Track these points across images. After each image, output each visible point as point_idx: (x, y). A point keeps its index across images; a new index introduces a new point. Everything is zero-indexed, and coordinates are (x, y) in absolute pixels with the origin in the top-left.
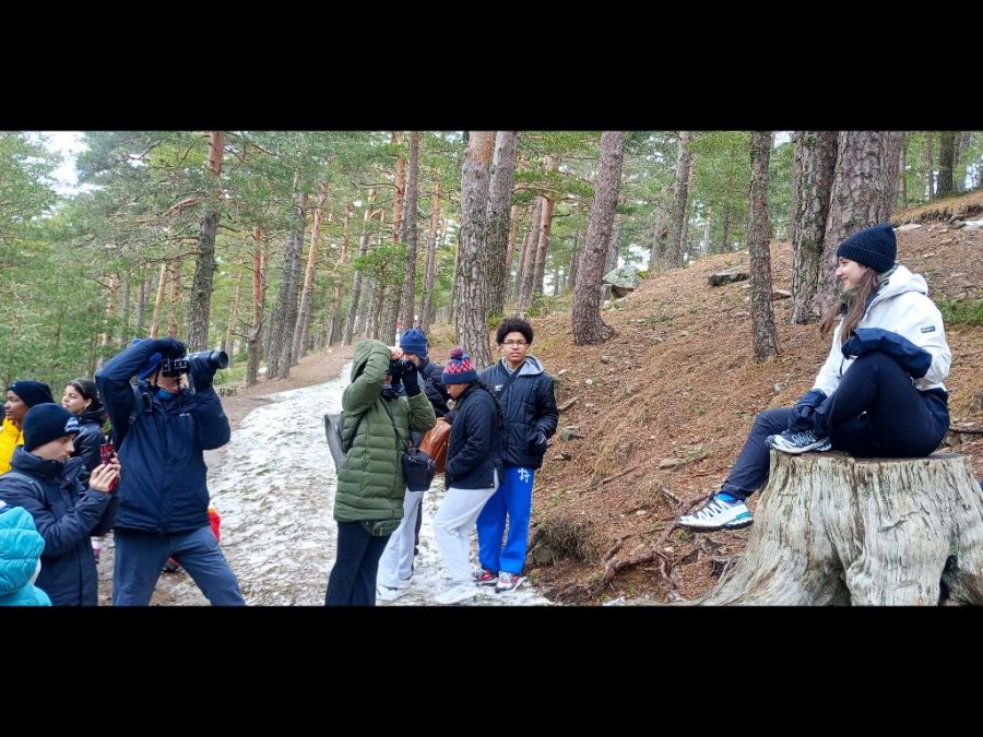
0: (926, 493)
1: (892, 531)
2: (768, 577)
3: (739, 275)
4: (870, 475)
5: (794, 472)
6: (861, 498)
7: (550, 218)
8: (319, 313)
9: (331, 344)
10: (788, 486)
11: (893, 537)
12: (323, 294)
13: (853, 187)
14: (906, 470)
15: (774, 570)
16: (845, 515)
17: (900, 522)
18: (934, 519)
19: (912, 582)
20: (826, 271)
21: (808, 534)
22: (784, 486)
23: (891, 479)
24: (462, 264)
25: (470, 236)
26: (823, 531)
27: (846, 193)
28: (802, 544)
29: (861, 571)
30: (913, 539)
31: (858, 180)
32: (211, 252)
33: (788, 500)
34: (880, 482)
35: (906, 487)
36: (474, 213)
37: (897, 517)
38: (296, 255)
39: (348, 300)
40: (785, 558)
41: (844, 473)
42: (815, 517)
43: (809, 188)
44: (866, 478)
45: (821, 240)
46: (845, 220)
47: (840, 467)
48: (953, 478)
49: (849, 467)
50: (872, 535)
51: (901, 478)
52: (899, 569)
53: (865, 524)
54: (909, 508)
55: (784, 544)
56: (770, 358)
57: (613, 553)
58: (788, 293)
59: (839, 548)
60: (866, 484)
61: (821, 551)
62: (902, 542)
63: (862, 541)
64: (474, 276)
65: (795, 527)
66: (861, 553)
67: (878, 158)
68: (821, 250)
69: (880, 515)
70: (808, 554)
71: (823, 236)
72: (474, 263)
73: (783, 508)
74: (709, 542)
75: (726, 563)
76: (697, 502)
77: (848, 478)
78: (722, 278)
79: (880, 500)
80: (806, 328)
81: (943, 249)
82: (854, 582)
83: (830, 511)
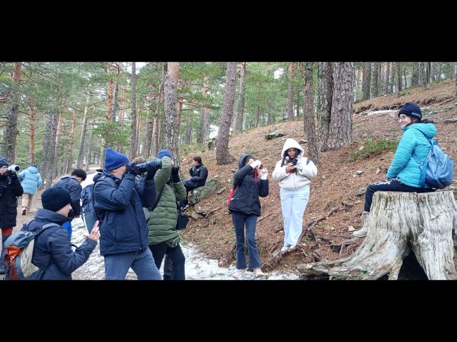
0: (444, 205)
1: (435, 220)
2: (384, 244)
3: (279, 135)
4: (424, 198)
5: (391, 201)
6: (421, 208)
8: (61, 157)
10: (388, 206)
11: (436, 222)
13: (342, 94)
14: (437, 196)
15: (386, 240)
16: (415, 216)
17: (438, 216)
18: (448, 214)
19: (444, 239)
20: (333, 130)
21: (400, 225)
22: (386, 206)
23: (433, 199)
25: (170, 115)
26: (406, 223)
27: (339, 97)
28: (398, 229)
29: (424, 237)
30: (444, 223)
31: (344, 92)
32: (15, 125)
33: (389, 212)
34: (429, 201)
35: (438, 202)
37: (437, 214)
38: (52, 127)
40: (391, 235)
41: (413, 198)
42: (403, 217)
44: (423, 200)
45: (329, 117)
46: (340, 108)
47: (412, 196)
48: (451, 199)
49: (415, 196)
50: (427, 222)
51: (436, 199)
52: (439, 235)
53: (424, 218)
54: (440, 210)
55: (389, 230)
57: (274, 250)
58: (306, 141)
59: (412, 229)
60: (422, 202)
61: (405, 231)
62: (440, 223)
63: (423, 225)
64: (172, 133)
65: (395, 222)
66: (423, 230)
67: (351, 83)
68: (329, 121)
69: (430, 214)
70: (400, 233)
71: (330, 115)
72: (172, 127)
73: (387, 215)
74: (323, 239)
75: (341, 245)
76: (310, 225)
77: (415, 200)
78: (272, 136)
79: (429, 208)
80: (326, 153)
81: (363, 123)
82: (421, 242)
83: (408, 213)
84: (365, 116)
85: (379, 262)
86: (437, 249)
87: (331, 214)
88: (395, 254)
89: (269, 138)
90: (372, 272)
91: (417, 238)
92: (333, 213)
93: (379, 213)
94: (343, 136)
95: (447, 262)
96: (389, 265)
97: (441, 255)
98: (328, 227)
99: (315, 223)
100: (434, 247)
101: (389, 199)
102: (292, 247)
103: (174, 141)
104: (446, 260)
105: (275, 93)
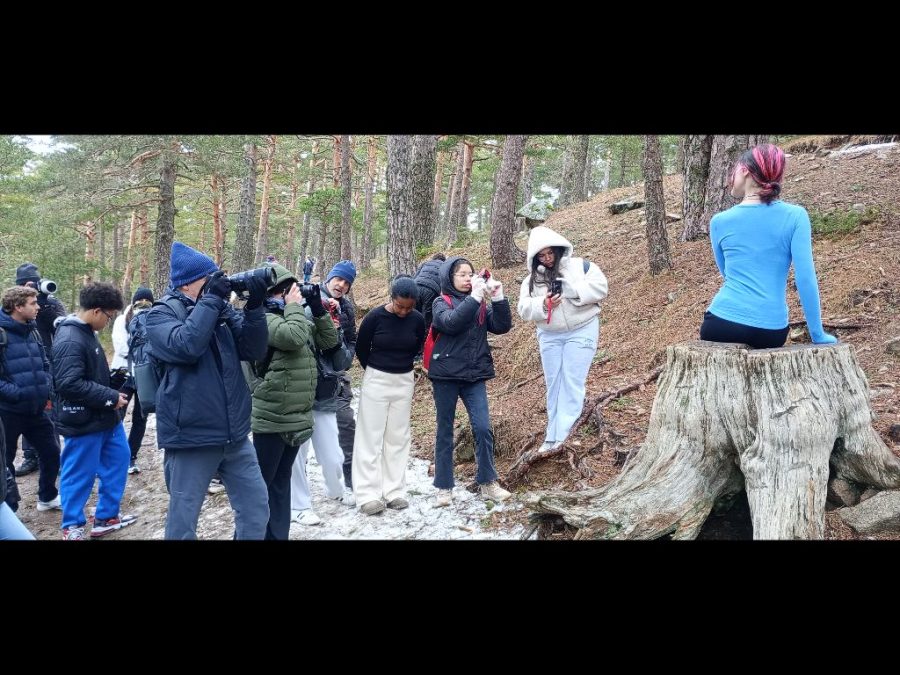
0: (815, 380)
1: (783, 417)
2: (667, 465)
3: (635, 204)
4: (762, 365)
5: (690, 366)
6: (753, 388)
7: (471, 162)
10: (685, 378)
11: (784, 422)
14: (796, 359)
15: (673, 458)
16: (739, 404)
17: (792, 408)
18: (823, 404)
19: (803, 463)
20: (712, 193)
21: (705, 424)
22: (681, 379)
23: (782, 368)
24: (391, 198)
25: (396, 173)
26: (718, 419)
28: (699, 433)
29: (754, 456)
30: (804, 424)
32: (171, 199)
33: (684, 392)
34: (772, 371)
35: (796, 375)
37: (790, 404)
40: (683, 447)
41: (737, 363)
42: (710, 406)
44: (759, 368)
45: (707, 165)
46: (728, 147)
47: (734, 358)
48: (840, 365)
49: (742, 358)
50: (765, 422)
51: (791, 366)
52: (791, 452)
53: (758, 411)
54: (800, 394)
55: (681, 433)
56: (665, 271)
59: (734, 433)
60: (758, 373)
61: (717, 438)
62: (793, 426)
63: (756, 429)
65: (692, 417)
66: (754, 438)
68: (706, 175)
69: (772, 402)
70: (705, 442)
71: (708, 161)
72: (401, 197)
73: (680, 400)
74: (613, 435)
75: (628, 453)
76: (601, 400)
77: (741, 368)
78: (621, 207)
79: (772, 388)
81: (811, 174)
82: (748, 466)
83: (725, 400)
85: (650, 507)
86: (782, 485)
87: (654, 378)
88: (692, 490)
90: (631, 529)
91: (741, 455)
93: (668, 393)
95: (802, 518)
96: (673, 514)
97: (789, 500)
99: (612, 397)
100: (776, 481)
101: (687, 364)
102: (556, 446)
103: (405, 224)
104: (799, 514)
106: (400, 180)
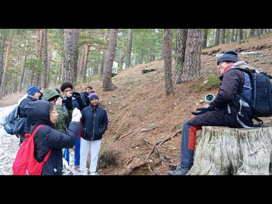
0: (263, 141)
1: (253, 156)
3: (152, 69)
4: (245, 135)
5: (214, 135)
6: (241, 144)
7: (89, 51)
8: (9, 82)
9: (14, 92)
10: (212, 140)
11: (254, 158)
12: (10, 75)
13: (193, 41)
14: (257, 133)
15: (209, 172)
16: (235, 150)
17: (256, 152)
18: (266, 150)
20: (186, 67)
21: (222, 158)
22: (210, 140)
23: (252, 136)
24: (65, 63)
25: (68, 54)
26: (227, 156)
27: (191, 42)
28: (219, 162)
29: (242, 171)
30: (262, 158)
31: (195, 39)
33: (212, 145)
34: (248, 138)
35: (257, 139)
36: (69, 46)
37: (255, 150)
39: (19, 78)
40: (213, 167)
41: (235, 134)
42: (224, 151)
43: (179, 41)
44: (243, 136)
45: (184, 57)
46: (191, 51)
47: (233, 132)
48: (270, 135)
49: (236, 132)
50: (246, 157)
51: (255, 136)
52: (257, 169)
53: (243, 153)
54: (259, 146)
55: (212, 162)
56: (171, 95)
57: (129, 163)
59: (233, 162)
60: (243, 138)
61: (226, 164)
62: (258, 159)
63: (242, 160)
64: (69, 68)
65: (217, 155)
66: (242, 164)
67: (200, 32)
68: (183, 61)
69: (249, 149)
70: (222, 165)
71: (184, 56)
72: (69, 63)
73: (211, 148)
74: (165, 158)
75: (176, 166)
76: (158, 144)
77: (236, 136)
78: (147, 70)
79: (249, 144)
80: (180, 85)
81: (212, 62)
83: (229, 148)
84: (214, 57)
87: (176, 135)
89: (145, 72)
91: (237, 171)
92: (178, 134)
93: (204, 145)
94: (193, 72)
98: (172, 146)
99: (162, 142)
101: (213, 134)
103: (71, 73)
105: (155, 40)
106: (69, 57)
